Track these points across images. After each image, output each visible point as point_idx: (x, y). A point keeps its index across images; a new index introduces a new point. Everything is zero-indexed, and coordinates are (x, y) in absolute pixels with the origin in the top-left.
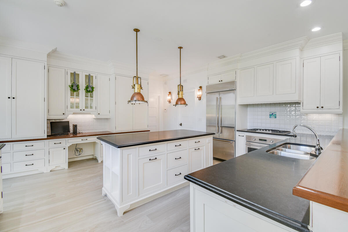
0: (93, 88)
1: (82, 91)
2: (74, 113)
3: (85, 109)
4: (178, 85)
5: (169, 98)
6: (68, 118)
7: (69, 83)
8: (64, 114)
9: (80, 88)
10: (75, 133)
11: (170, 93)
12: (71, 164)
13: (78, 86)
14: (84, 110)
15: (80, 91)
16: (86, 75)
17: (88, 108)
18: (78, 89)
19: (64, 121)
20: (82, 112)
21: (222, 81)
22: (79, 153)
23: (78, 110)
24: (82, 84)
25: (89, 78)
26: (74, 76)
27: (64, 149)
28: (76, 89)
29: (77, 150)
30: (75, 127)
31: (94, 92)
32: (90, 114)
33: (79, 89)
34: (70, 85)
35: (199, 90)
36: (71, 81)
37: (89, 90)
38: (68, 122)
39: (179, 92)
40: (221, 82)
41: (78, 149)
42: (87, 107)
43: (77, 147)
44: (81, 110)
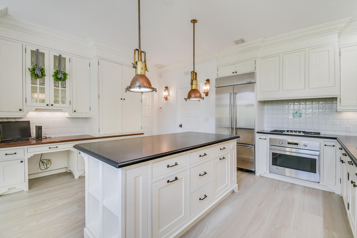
0: (65, 75)
1: (49, 79)
2: (37, 110)
3: (53, 103)
4: (191, 72)
5: (165, 94)
6: (28, 116)
7: (29, 65)
8: (20, 110)
9: (46, 73)
10: (39, 139)
11: (167, 88)
12: (33, 182)
13: (42, 71)
14: (52, 105)
15: (46, 78)
16: (54, 56)
17: (58, 103)
18: (43, 75)
19: (22, 120)
20: (49, 108)
21: (236, 72)
22: (45, 166)
23: (43, 105)
24: (49, 67)
25: (59, 60)
26: (37, 55)
27: (22, 162)
28: (39, 74)
29: (43, 162)
30: (39, 129)
31: (67, 81)
32: (61, 110)
33: (45, 75)
34: (31, 67)
35: (205, 84)
36: (32, 63)
37: (60, 76)
38: (29, 122)
39: (192, 81)
40: (235, 74)
41: (43, 161)
42: (56, 102)
43: (43, 158)
44: (48, 105)
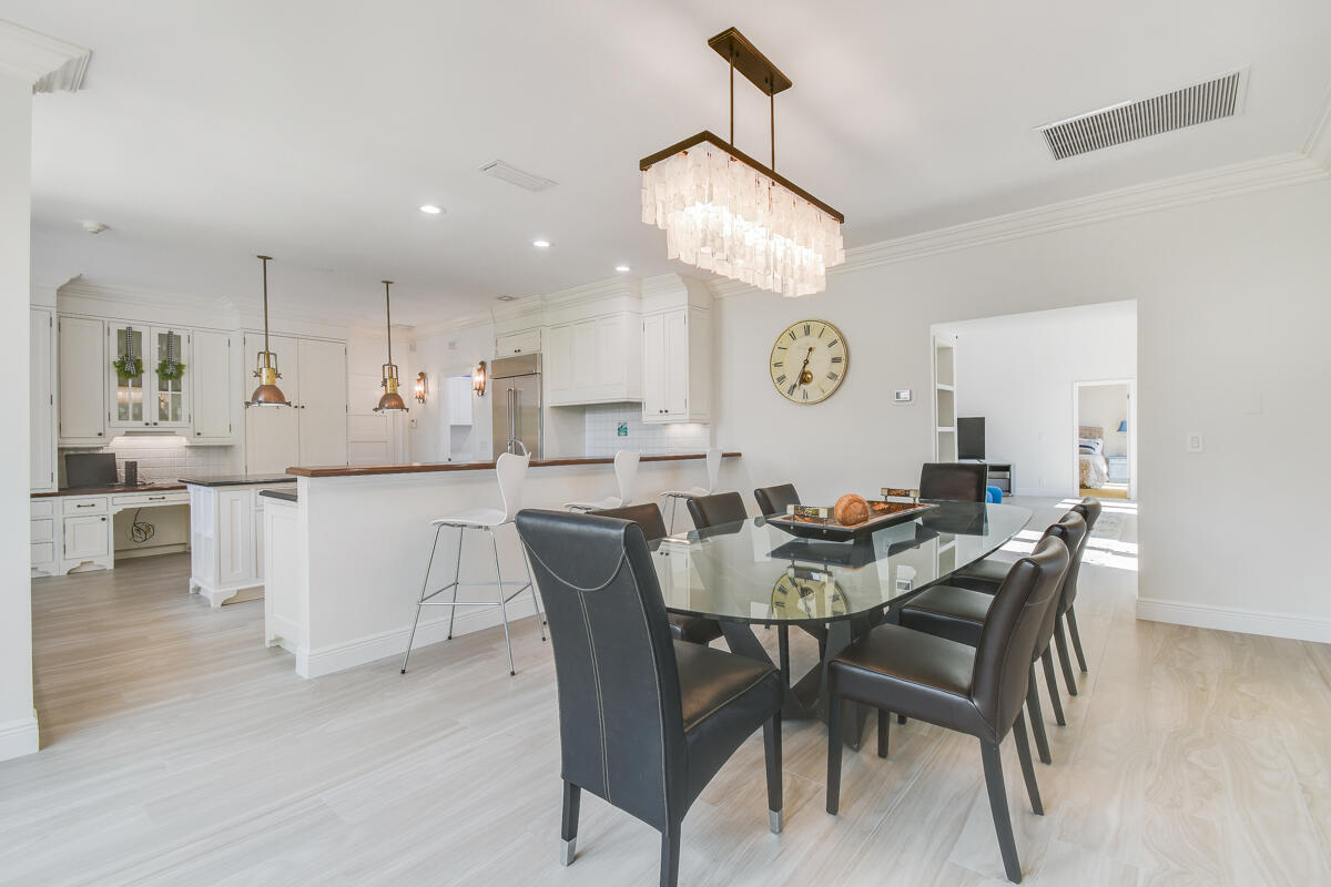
0: (180, 368)
1: (150, 377)
2: (128, 434)
3: (157, 421)
4: (385, 366)
5: (419, 388)
6: (112, 444)
7: (115, 356)
8: (100, 434)
9: (145, 367)
10: (132, 484)
11: (422, 374)
12: (118, 563)
13: (138, 364)
14: (155, 424)
15: (145, 377)
16: (160, 335)
17: (167, 419)
18: (139, 370)
19: (101, 452)
20: (151, 431)
21: (519, 350)
22: (143, 536)
23: (138, 425)
24: (150, 355)
25: (169, 341)
26: (129, 338)
27: (103, 519)
28: (133, 371)
29: (139, 530)
30: (132, 467)
31: (184, 379)
32: (172, 433)
33: (142, 371)
34: (117, 360)
35: (479, 370)
36: (119, 351)
37: (169, 371)
38: (114, 455)
39: (385, 381)
40: (518, 354)
41: (140, 525)
42: (163, 416)
43: (139, 520)
44: (147, 424)
